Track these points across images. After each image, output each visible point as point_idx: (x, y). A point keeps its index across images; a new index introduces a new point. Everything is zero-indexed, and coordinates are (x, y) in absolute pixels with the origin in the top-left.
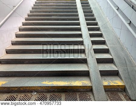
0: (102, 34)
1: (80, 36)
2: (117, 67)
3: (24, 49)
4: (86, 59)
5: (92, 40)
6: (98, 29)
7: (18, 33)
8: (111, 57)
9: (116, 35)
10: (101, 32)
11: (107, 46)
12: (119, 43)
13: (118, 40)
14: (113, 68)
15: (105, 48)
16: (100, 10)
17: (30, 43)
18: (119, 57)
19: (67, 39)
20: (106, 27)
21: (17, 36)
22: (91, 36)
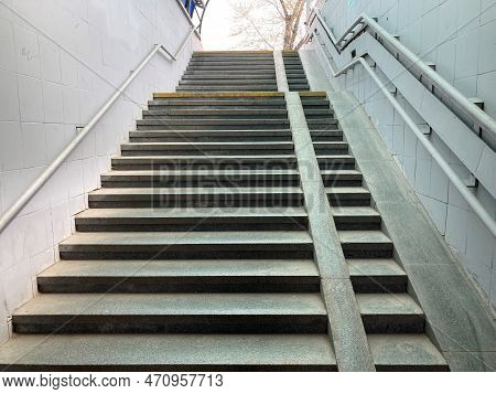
0: (379, 218)
1: (302, 224)
2: (441, 351)
3: (102, 275)
4: (326, 317)
5: (344, 241)
6: (365, 200)
7: (83, 216)
8: (417, 311)
9: (430, 223)
10: (377, 211)
11: (401, 265)
12: (444, 252)
13: (439, 242)
14: (429, 356)
15: (393, 274)
16: (371, 132)
17: (125, 253)
18: (447, 312)
19: (255, 238)
20: (393, 194)
21: (82, 226)
22: (342, 224)
